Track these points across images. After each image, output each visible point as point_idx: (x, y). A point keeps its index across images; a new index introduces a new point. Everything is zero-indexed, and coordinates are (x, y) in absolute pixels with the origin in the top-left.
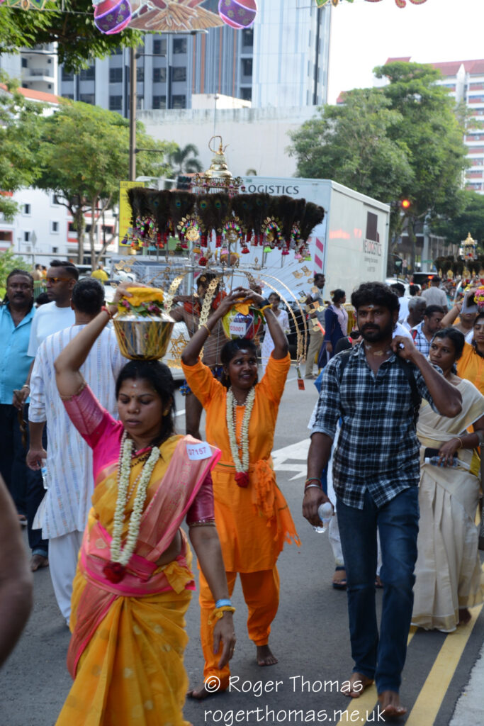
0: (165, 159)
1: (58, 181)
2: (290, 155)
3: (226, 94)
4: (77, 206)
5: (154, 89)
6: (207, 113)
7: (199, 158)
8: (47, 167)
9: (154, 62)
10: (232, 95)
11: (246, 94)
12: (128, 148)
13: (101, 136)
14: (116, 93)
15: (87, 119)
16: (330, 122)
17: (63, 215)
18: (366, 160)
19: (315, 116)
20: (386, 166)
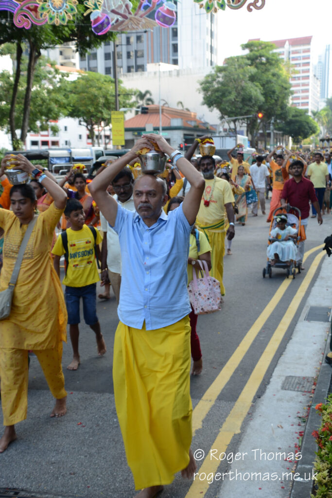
0: (133, 99)
1: (80, 113)
2: (199, 93)
3: (165, 62)
4: (90, 126)
5: (128, 62)
6: (155, 73)
7: (153, 97)
8: (74, 106)
9: (127, 48)
10: (168, 62)
11: (175, 62)
12: (114, 94)
13: (100, 89)
14: (108, 66)
15: (93, 80)
16: (219, 75)
17: (84, 131)
18: (239, 93)
19: (211, 72)
20: (249, 96)
